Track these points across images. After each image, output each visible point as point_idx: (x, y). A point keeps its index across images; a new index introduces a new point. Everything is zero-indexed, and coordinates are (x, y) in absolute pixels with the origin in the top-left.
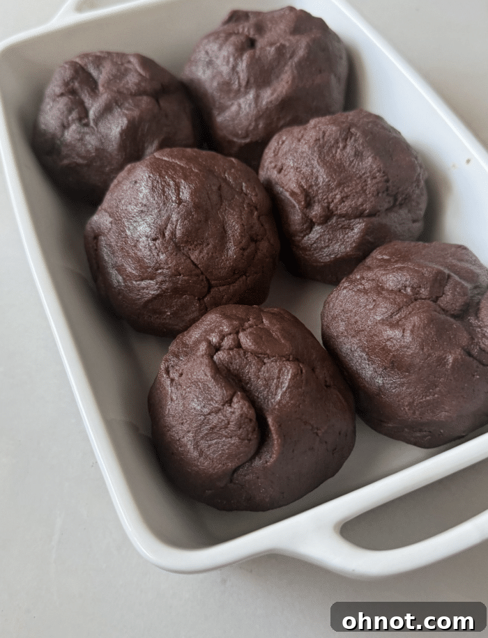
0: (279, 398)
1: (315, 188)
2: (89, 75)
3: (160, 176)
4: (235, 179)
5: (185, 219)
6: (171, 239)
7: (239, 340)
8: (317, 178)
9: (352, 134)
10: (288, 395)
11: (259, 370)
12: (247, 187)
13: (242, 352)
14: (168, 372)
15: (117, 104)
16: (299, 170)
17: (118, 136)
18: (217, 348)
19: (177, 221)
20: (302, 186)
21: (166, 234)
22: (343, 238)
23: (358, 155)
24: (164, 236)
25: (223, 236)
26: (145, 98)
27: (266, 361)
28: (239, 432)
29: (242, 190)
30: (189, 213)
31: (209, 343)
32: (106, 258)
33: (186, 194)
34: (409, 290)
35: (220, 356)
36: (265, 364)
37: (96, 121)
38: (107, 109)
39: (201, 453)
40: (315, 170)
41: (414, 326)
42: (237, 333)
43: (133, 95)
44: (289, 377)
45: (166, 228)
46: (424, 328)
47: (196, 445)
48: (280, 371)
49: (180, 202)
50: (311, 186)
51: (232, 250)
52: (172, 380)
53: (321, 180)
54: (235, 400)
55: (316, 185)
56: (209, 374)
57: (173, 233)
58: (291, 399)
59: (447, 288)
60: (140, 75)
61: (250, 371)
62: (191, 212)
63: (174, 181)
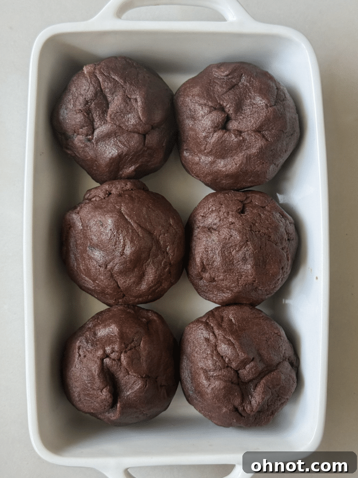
0: (128, 393)
1: (210, 266)
2: (105, 98)
3: (117, 232)
4: (165, 242)
5: (122, 265)
6: (110, 271)
7: (120, 357)
8: (214, 261)
9: (247, 245)
10: (134, 394)
11: (125, 377)
12: (170, 249)
13: (119, 364)
14: (79, 348)
15: (115, 134)
16: (206, 249)
17: (108, 160)
18: (107, 356)
19: (117, 264)
20: (203, 263)
21: (108, 267)
22: (217, 294)
23: (245, 260)
24: (106, 268)
25: (141, 277)
26: (136, 135)
27: (130, 373)
28: (101, 404)
29: (166, 250)
30: (125, 262)
31: (105, 351)
32: (72, 246)
33: (128, 251)
34: (227, 360)
35: (107, 361)
36: (129, 374)
37: (97, 141)
38: (107, 136)
39: (80, 400)
40: (215, 257)
41: (215, 386)
42: (121, 353)
43: (129, 132)
44: (138, 387)
45: (109, 263)
46: (219, 390)
47: (79, 396)
48: (134, 382)
49: (122, 254)
50: (208, 265)
51: (144, 286)
52: (80, 355)
53: (215, 264)
54: (104, 390)
55: (212, 265)
56: (97, 372)
57: (112, 269)
58: (134, 397)
59: (248, 366)
60: (139, 118)
61: (120, 375)
62: (127, 262)
63: (124, 240)
